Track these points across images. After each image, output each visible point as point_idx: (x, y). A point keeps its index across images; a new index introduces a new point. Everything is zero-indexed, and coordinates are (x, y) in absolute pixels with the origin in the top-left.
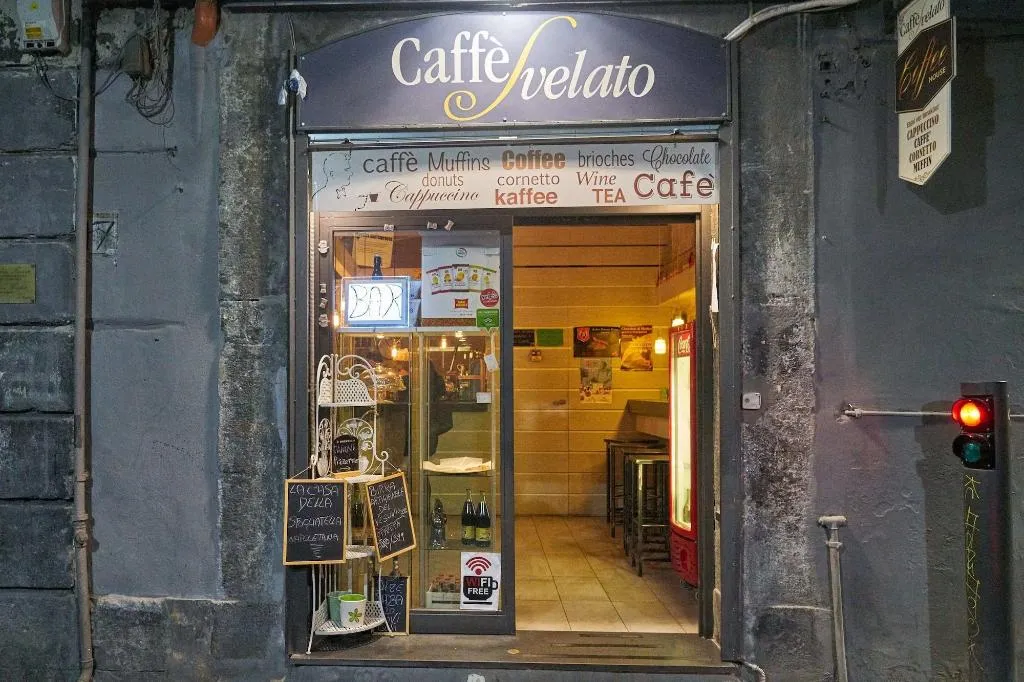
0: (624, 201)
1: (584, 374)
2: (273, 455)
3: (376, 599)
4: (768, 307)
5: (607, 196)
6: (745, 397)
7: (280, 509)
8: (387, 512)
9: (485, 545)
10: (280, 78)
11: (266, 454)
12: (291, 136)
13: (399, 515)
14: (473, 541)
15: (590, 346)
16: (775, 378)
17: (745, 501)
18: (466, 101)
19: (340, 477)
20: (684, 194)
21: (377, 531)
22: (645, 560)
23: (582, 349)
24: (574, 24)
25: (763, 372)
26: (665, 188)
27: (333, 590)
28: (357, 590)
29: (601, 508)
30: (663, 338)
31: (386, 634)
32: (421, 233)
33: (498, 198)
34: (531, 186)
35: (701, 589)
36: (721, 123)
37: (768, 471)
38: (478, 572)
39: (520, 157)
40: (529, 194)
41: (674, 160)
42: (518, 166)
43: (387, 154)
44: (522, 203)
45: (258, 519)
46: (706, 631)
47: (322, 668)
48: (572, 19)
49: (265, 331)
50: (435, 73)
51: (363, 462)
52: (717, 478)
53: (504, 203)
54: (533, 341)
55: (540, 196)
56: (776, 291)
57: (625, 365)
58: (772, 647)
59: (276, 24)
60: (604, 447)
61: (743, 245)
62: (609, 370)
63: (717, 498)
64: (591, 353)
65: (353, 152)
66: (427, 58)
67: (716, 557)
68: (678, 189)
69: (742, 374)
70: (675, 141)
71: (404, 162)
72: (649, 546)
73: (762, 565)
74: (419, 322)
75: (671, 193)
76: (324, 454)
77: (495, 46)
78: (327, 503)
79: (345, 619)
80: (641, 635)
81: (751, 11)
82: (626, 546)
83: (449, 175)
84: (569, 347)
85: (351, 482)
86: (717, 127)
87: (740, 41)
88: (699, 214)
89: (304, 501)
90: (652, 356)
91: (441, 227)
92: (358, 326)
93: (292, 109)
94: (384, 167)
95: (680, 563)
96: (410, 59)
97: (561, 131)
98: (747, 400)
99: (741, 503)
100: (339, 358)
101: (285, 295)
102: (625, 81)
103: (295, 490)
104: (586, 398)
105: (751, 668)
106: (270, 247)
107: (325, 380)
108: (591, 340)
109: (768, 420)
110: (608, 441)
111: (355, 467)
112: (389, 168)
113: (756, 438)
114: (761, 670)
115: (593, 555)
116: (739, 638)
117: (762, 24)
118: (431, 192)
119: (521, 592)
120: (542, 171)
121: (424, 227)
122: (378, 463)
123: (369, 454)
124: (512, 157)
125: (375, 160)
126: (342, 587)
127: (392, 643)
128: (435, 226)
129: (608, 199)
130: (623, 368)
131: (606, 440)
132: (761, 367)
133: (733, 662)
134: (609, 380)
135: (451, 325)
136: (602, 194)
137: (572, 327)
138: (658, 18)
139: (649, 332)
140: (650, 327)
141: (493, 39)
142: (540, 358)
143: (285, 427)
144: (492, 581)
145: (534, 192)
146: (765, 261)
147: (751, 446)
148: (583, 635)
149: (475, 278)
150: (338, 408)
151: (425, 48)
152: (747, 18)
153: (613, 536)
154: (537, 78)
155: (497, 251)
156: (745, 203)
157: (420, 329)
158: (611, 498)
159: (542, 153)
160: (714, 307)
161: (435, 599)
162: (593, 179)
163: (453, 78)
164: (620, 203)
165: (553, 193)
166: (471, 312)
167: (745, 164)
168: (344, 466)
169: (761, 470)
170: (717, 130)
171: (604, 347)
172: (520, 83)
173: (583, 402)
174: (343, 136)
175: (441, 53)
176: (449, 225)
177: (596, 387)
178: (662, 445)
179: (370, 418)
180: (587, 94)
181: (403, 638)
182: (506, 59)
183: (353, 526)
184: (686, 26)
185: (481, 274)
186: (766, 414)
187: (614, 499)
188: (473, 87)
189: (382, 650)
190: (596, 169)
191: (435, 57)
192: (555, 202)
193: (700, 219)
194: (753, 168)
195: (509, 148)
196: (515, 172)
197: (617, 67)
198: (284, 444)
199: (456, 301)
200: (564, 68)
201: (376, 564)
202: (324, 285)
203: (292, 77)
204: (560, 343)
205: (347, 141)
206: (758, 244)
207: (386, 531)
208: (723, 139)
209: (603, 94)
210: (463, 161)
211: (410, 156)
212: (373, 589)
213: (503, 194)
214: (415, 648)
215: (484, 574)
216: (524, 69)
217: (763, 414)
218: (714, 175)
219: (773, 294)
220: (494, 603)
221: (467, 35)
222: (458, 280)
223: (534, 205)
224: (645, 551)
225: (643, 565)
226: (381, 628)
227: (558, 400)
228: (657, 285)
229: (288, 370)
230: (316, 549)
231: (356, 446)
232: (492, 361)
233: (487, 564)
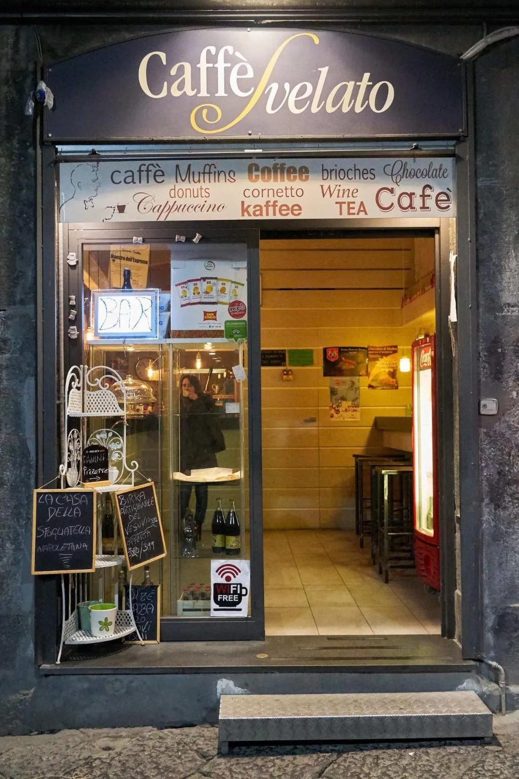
0: (366, 214)
1: (333, 392)
2: (21, 466)
3: (127, 608)
4: (503, 316)
5: (349, 208)
6: (483, 402)
7: (29, 519)
8: (137, 521)
9: (235, 553)
10: (27, 90)
11: (14, 465)
12: (38, 147)
13: (149, 524)
14: (223, 549)
15: (339, 366)
16: (511, 384)
17: (484, 504)
18: (212, 114)
19: (89, 487)
20: (424, 207)
21: (126, 540)
22: (392, 567)
23: (331, 368)
24: (317, 41)
25: (499, 379)
26: (405, 201)
27: (84, 600)
28: (108, 600)
29: (351, 520)
30: (408, 357)
31: (137, 642)
32: (170, 247)
33: (244, 210)
34: (276, 198)
35: (443, 593)
36: (457, 138)
37: (504, 475)
38: (228, 579)
39: (266, 170)
40: (274, 206)
41: (414, 174)
42: (263, 178)
43: (134, 166)
44: (267, 214)
45: (6, 530)
46: (448, 632)
47: (72, 677)
48: (315, 37)
49: (13, 341)
50: (181, 87)
51: (113, 472)
52: (457, 482)
53: (249, 215)
54: (285, 361)
55: (284, 208)
56: (510, 300)
57: (374, 384)
58: (511, 645)
59: (23, 34)
60: (352, 462)
61: (480, 257)
62: (357, 389)
63: (457, 503)
64: (340, 373)
65: (101, 163)
66: (173, 72)
67: (457, 558)
68: (418, 202)
69: (479, 381)
70: (414, 156)
71: (151, 174)
72: (395, 555)
73: (500, 564)
74: (168, 334)
75: (411, 206)
76: (74, 465)
77: (241, 61)
78: (76, 512)
79: (95, 629)
80: (386, 638)
81: (485, 33)
82: (373, 556)
83: (195, 186)
84: (318, 367)
85: (101, 492)
86: (454, 142)
87: (476, 60)
88: (438, 229)
89: (52, 511)
90: (398, 376)
91: (189, 240)
92: (109, 338)
93: (38, 120)
94: (131, 179)
95: (423, 568)
96: (157, 73)
97: (306, 145)
98: (485, 406)
99: (480, 506)
100: (88, 369)
101: (32, 306)
102: (366, 97)
103: (43, 500)
104: (335, 415)
105: (490, 665)
106: (18, 257)
107: (74, 390)
108: (339, 360)
109: (504, 425)
110: (356, 456)
111: (105, 477)
112: (137, 180)
113: (493, 442)
114: (500, 667)
115: (343, 564)
116: (480, 637)
117: (495, 45)
118: (178, 204)
119: (270, 600)
120: (287, 183)
121: (171, 240)
122: (127, 473)
123: (119, 465)
124: (257, 170)
125: (123, 171)
126: (91, 596)
127: (142, 651)
128: (183, 239)
129: (352, 211)
130: (370, 386)
131: (354, 456)
132: (498, 374)
133: (474, 660)
134: (357, 399)
135: (200, 336)
136: (345, 207)
137: (322, 348)
138: (397, 37)
139: (395, 352)
140: (396, 347)
141: (238, 54)
142: (291, 377)
143: (34, 436)
144: (241, 588)
145: (279, 204)
146: (501, 274)
147: (489, 451)
148: (330, 638)
149: (223, 290)
150: (88, 418)
151: (171, 62)
152: (482, 38)
153: (362, 546)
154: (281, 93)
155: (244, 264)
156: (481, 216)
157: (169, 341)
158: (359, 511)
159: (287, 166)
160: (453, 317)
161: (184, 608)
162: (336, 192)
163: (199, 92)
164: (362, 215)
165: (298, 205)
166: (219, 325)
167: (481, 179)
168: (94, 476)
169: (499, 473)
170: (454, 146)
171: (353, 367)
172: (265, 97)
173: (333, 419)
174: (90, 148)
175: (187, 66)
176: (198, 237)
177: (345, 404)
178: (407, 458)
179: (119, 429)
180: (330, 109)
181: (154, 646)
182: (250, 74)
183: (103, 537)
184: (424, 45)
185: (228, 286)
186: (502, 419)
187: (362, 512)
188: (219, 101)
189: (134, 658)
190: (339, 182)
191: (181, 70)
192: (299, 214)
193: (439, 233)
194: (488, 183)
195: (254, 161)
196: (260, 184)
197: (358, 84)
198: (33, 454)
199: (205, 313)
200: (307, 84)
201: (128, 573)
202: (73, 297)
203: (38, 88)
204: (310, 362)
205: (94, 152)
206: (494, 255)
207: (136, 540)
208: (461, 155)
209: (346, 109)
210: (210, 173)
211: (157, 168)
212: (124, 598)
213: (249, 206)
214: (165, 656)
215: (233, 581)
216: (269, 83)
217: (500, 419)
218: (451, 190)
219: (509, 304)
220: (244, 609)
221: (213, 50)
222: (207, 293)
223: (278, 217)
224: (391, 559)
225: (390, 573)
226: (133, 636)
227: (308, 418)
228: (402, 307)
229: (36, 380)
230: (66, 558)
231: (106, 456)
232: (240, 372)
233: (236, 571)
